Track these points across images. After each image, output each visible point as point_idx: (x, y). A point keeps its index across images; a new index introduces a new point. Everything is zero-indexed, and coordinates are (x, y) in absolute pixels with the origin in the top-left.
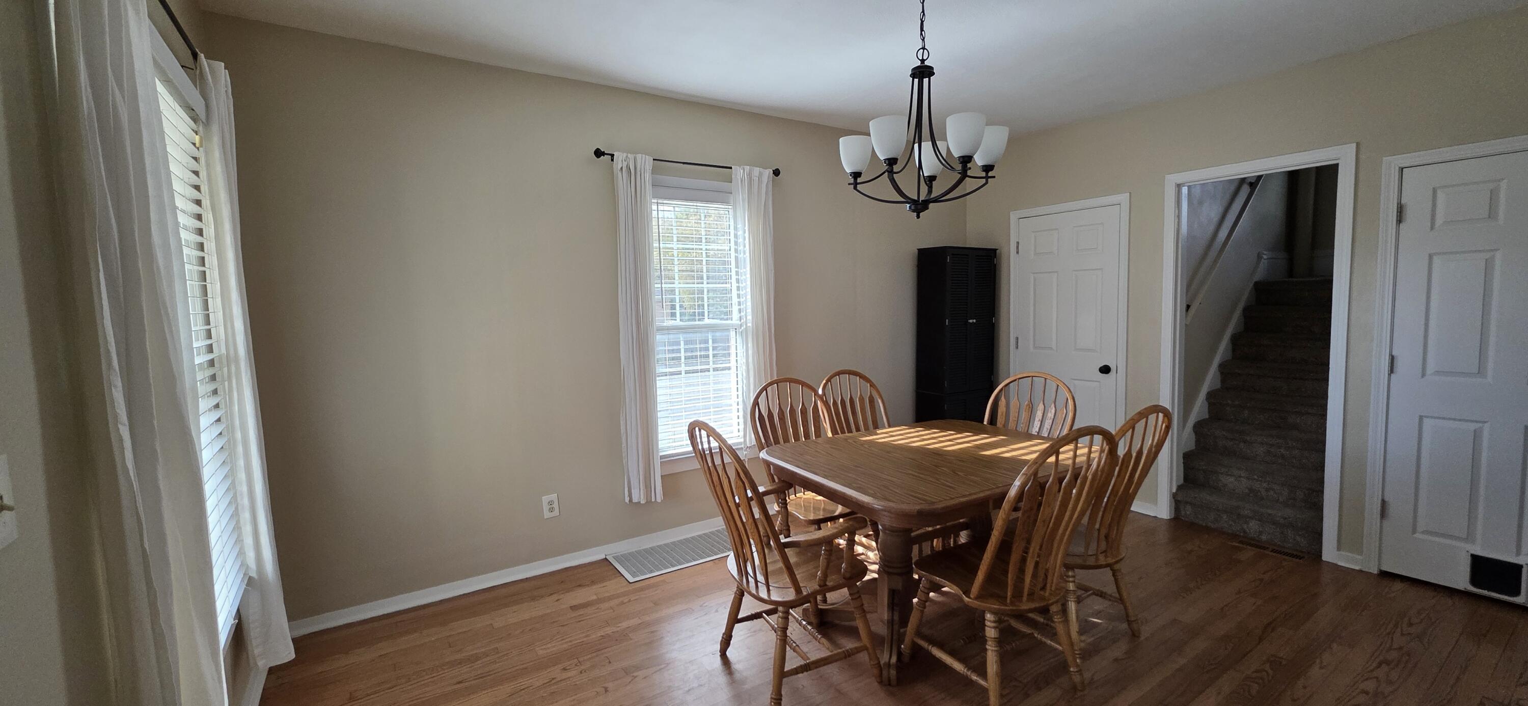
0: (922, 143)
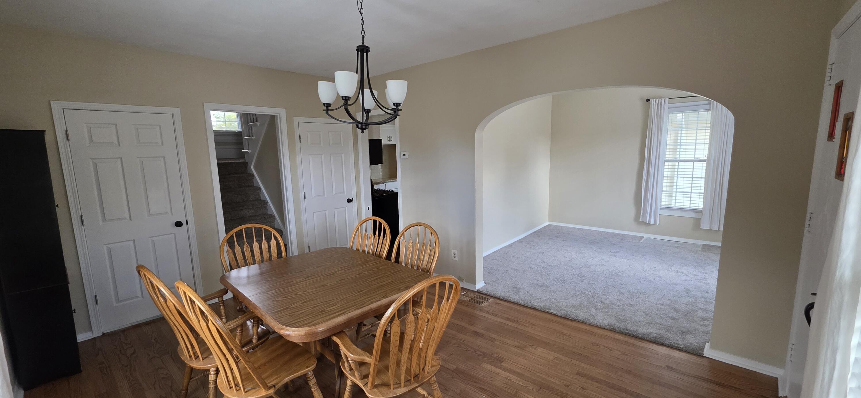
0: (364, 90)
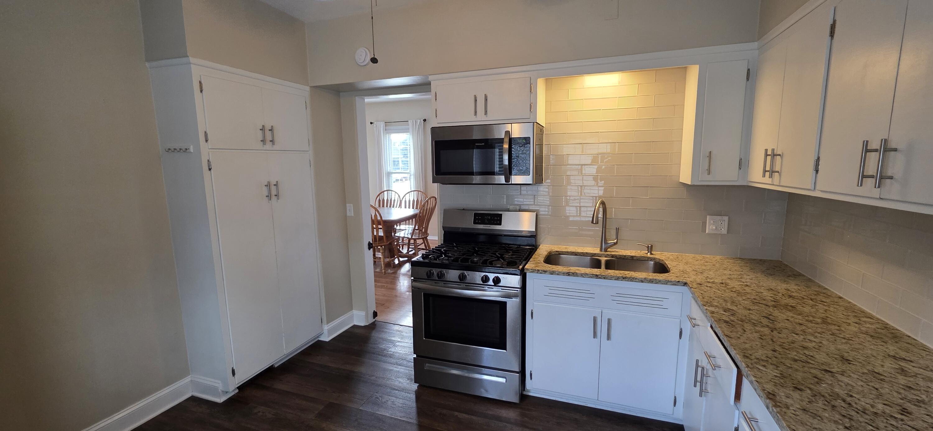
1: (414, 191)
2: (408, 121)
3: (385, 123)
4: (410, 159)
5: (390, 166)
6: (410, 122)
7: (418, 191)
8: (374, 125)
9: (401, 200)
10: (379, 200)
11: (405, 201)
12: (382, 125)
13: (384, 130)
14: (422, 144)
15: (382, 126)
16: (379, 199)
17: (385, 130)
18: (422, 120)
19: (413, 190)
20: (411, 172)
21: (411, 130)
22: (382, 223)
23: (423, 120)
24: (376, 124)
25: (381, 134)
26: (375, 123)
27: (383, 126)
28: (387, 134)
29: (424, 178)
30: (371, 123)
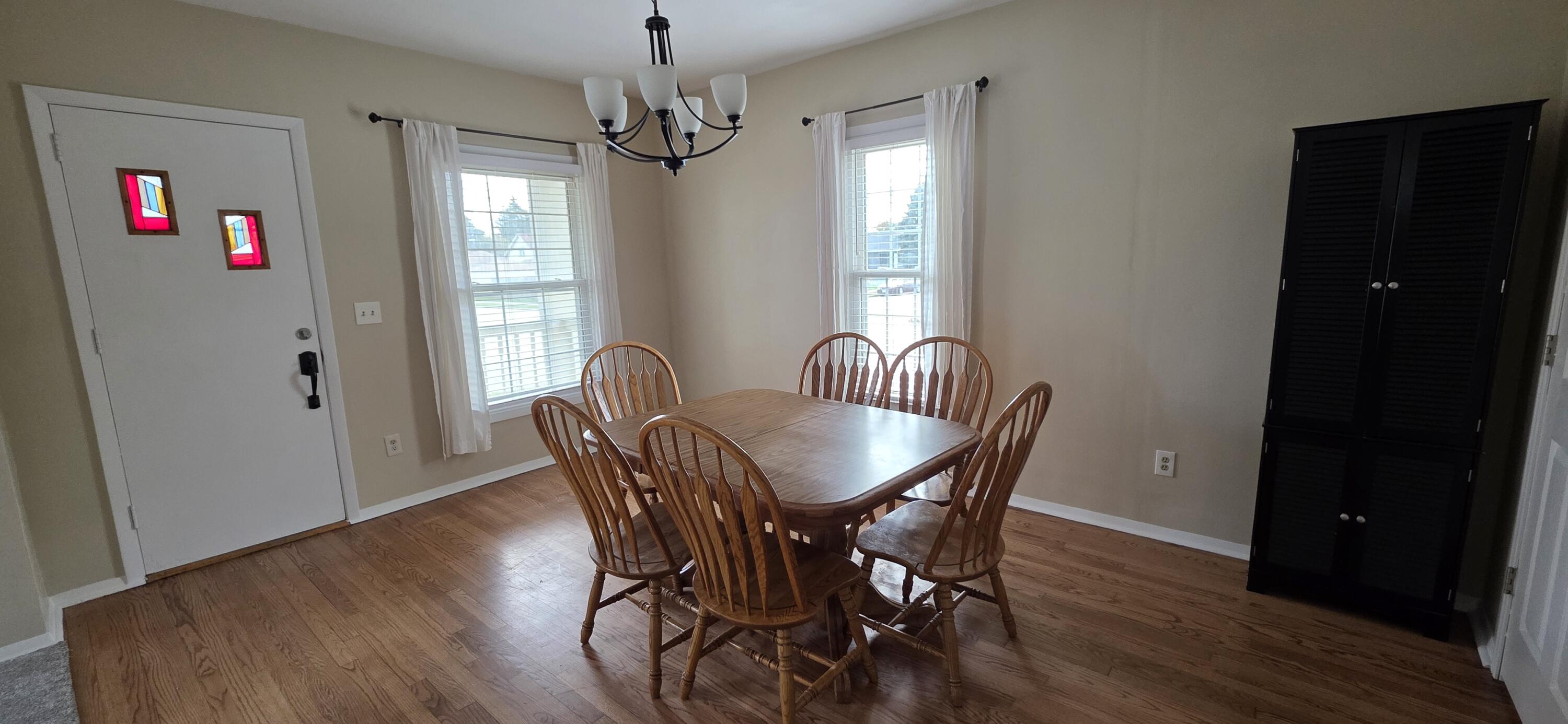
1: (935, 340)
2: (922, 96)
3: (846, 113)
4: (924, 227)
5: (860, 253)
6: (931, 96)
7: (953, 341)
8: (814, 126)
9: (889, 367)
10: (816, 368)
11: (904, 377)
12: (837, 121)
13: (842, 140)
14: (969, 169)
15: (836, 125)
16: (816, 364)
17: (847, 139)
18: (973, 84)
19: (929, 335)
20: (926, 271)
21: (930, 127)
22: (773, 513)
23: (977, 84)
24: (817, 123)
25: (833, 156)
26: (816, 119)
27: (841, 126)
28: (853, 151)
29: (970, 292)
30: (806, 122)
